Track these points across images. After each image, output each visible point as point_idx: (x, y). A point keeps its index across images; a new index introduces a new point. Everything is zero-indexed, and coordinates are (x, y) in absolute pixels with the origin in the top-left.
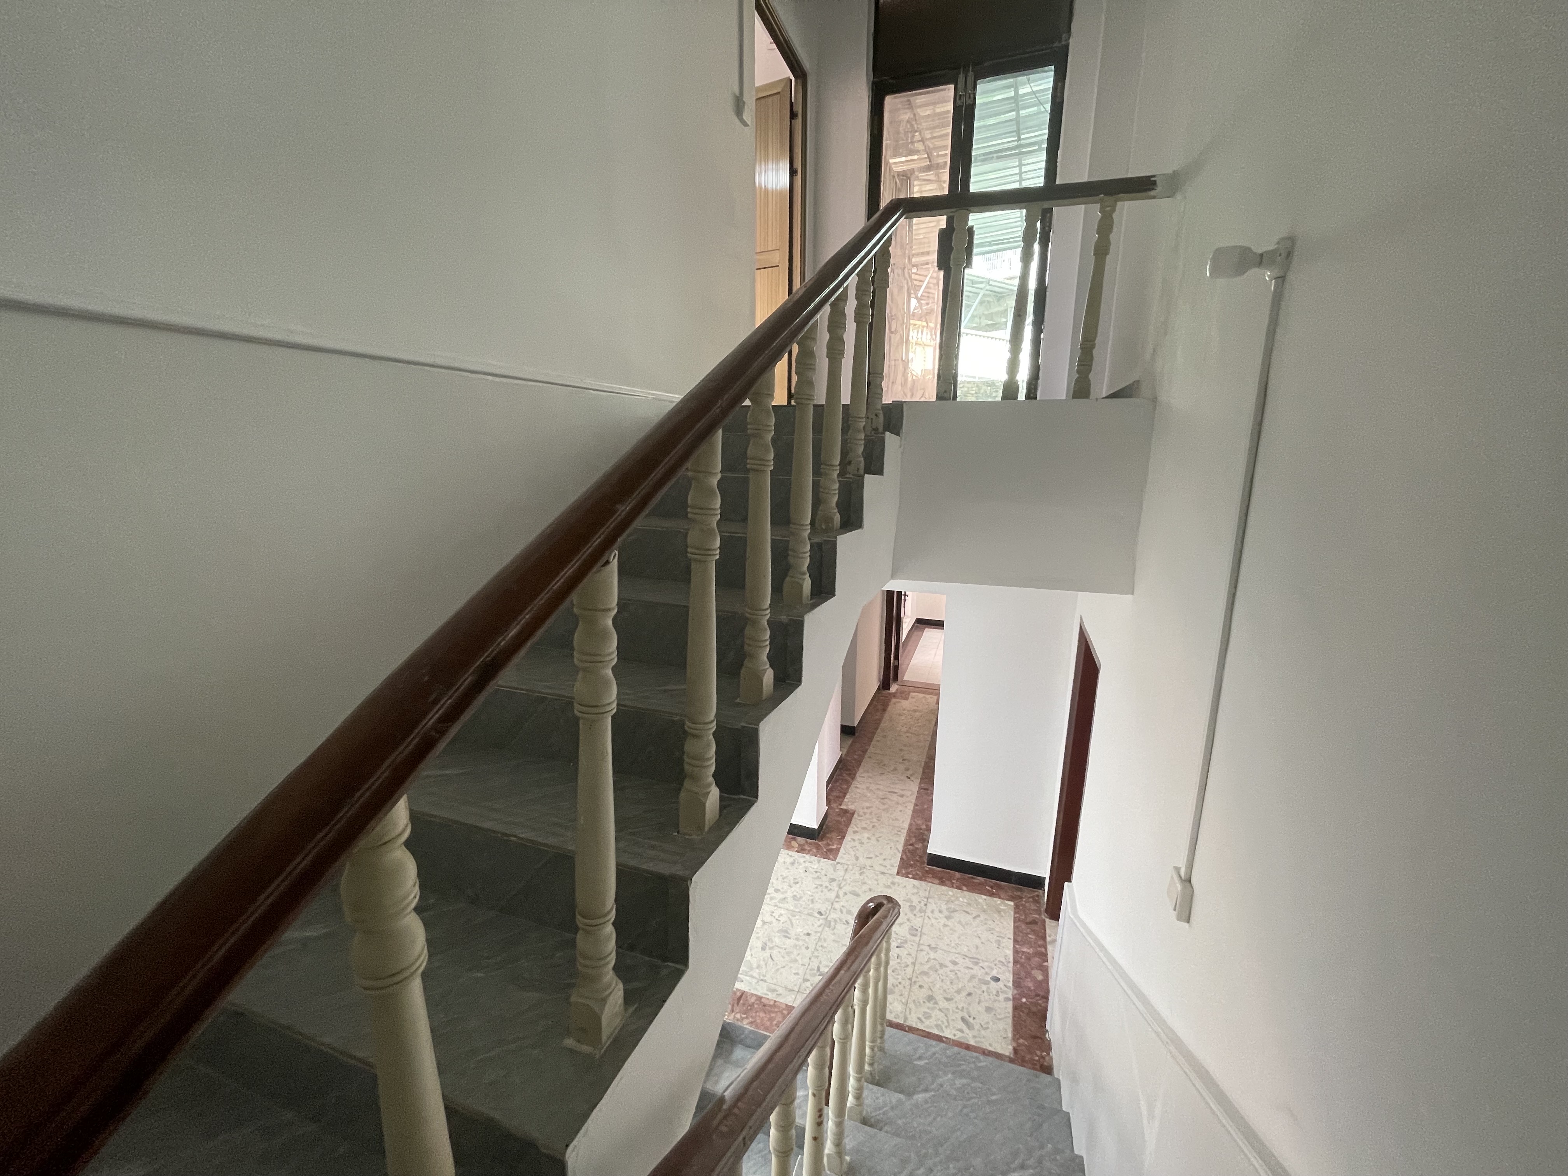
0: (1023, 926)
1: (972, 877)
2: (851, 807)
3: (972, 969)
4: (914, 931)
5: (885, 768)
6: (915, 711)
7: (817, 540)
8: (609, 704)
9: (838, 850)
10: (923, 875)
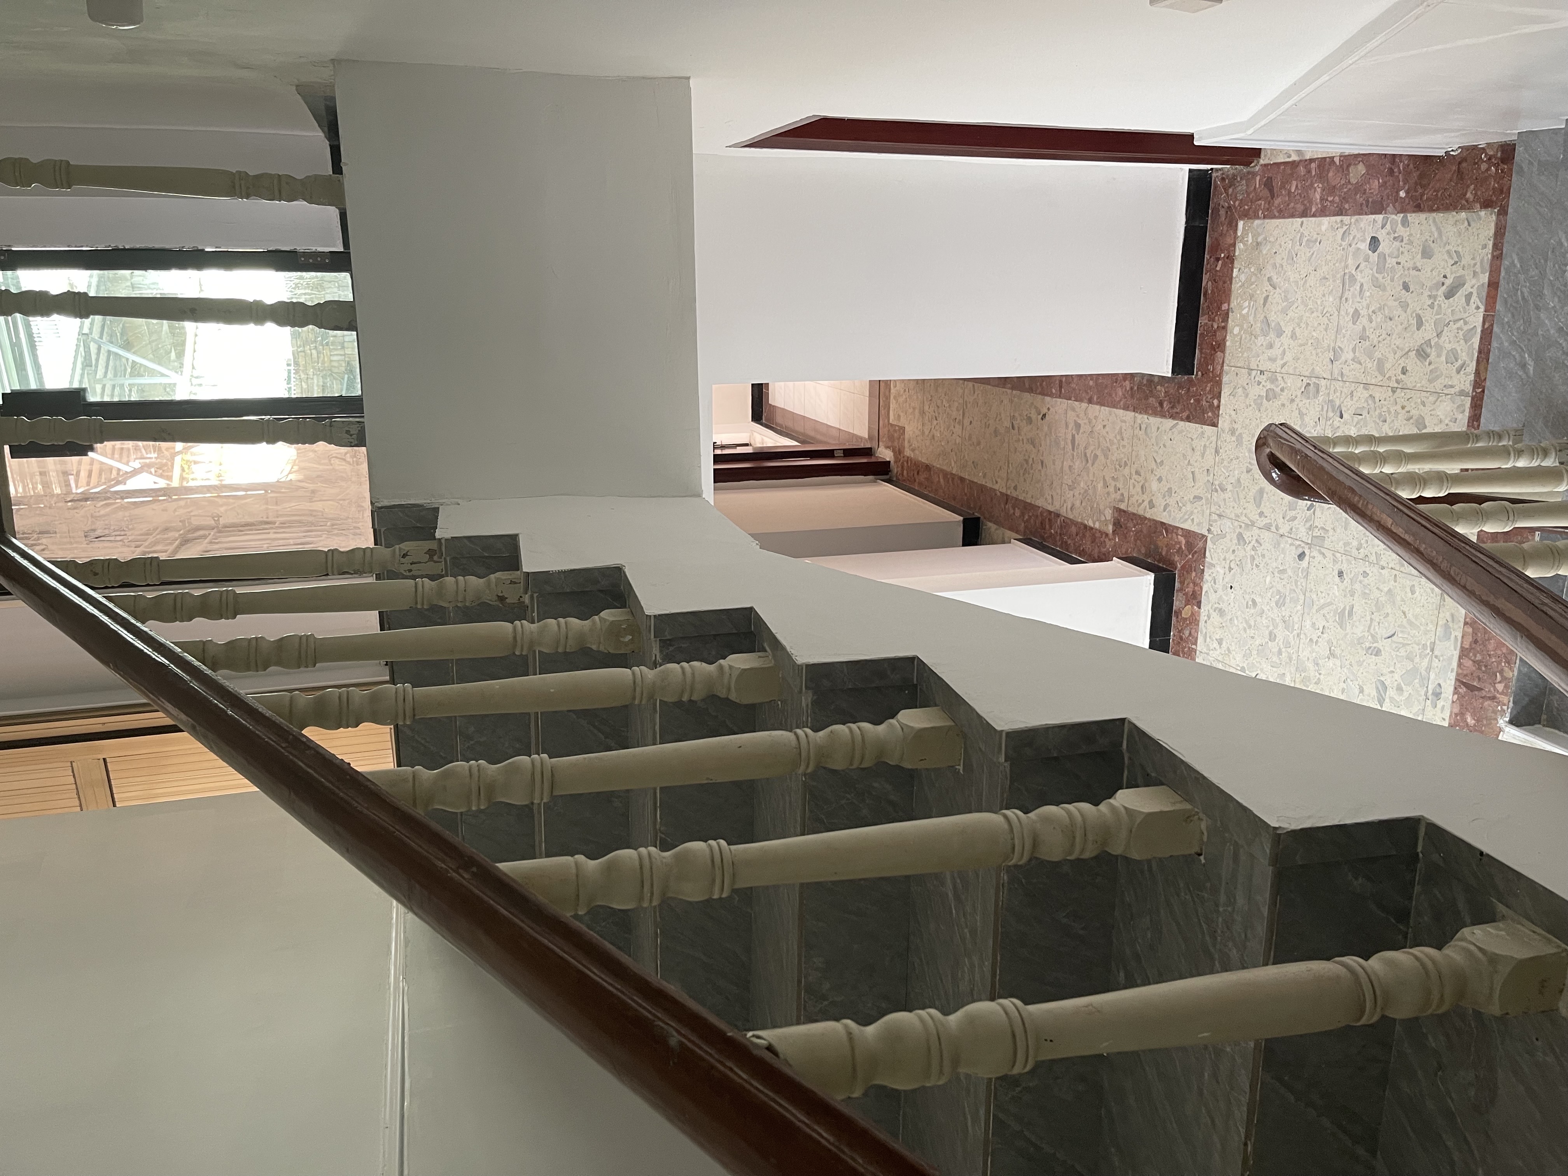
0: (1277, 201)
1: (1205, 295)
2: (1109, 514)
3: (1362, 285)
4: (1310, 389)
5: (1031, 460)
6: (923, 413)
7: (656, 651)
8: (1006, 1013)
9: (1188, 534)
10: (1211, 381)
